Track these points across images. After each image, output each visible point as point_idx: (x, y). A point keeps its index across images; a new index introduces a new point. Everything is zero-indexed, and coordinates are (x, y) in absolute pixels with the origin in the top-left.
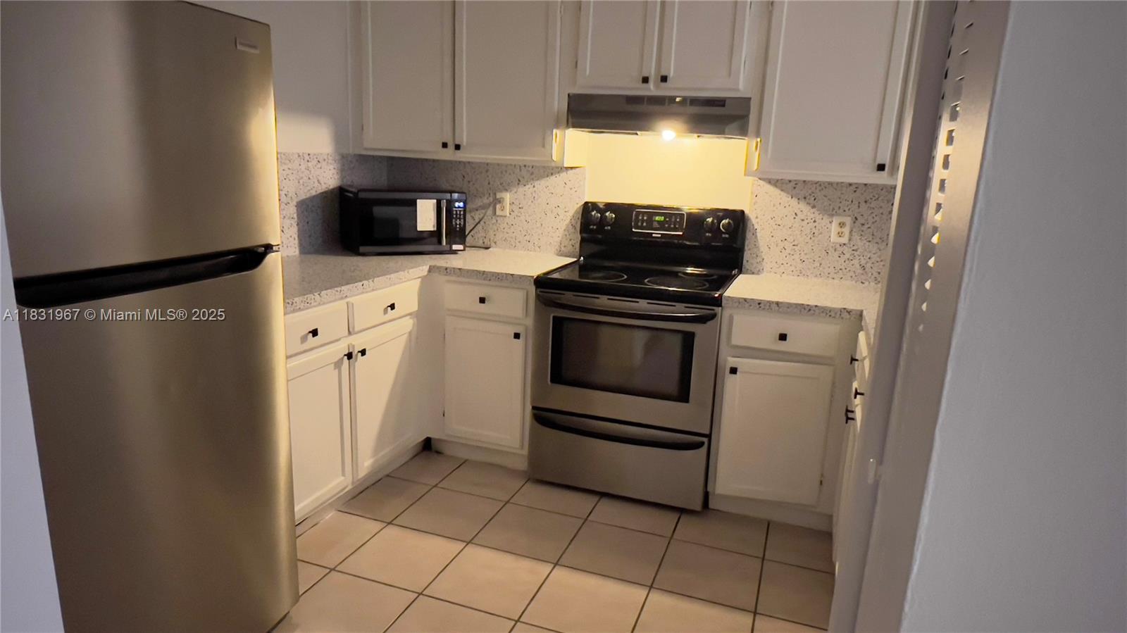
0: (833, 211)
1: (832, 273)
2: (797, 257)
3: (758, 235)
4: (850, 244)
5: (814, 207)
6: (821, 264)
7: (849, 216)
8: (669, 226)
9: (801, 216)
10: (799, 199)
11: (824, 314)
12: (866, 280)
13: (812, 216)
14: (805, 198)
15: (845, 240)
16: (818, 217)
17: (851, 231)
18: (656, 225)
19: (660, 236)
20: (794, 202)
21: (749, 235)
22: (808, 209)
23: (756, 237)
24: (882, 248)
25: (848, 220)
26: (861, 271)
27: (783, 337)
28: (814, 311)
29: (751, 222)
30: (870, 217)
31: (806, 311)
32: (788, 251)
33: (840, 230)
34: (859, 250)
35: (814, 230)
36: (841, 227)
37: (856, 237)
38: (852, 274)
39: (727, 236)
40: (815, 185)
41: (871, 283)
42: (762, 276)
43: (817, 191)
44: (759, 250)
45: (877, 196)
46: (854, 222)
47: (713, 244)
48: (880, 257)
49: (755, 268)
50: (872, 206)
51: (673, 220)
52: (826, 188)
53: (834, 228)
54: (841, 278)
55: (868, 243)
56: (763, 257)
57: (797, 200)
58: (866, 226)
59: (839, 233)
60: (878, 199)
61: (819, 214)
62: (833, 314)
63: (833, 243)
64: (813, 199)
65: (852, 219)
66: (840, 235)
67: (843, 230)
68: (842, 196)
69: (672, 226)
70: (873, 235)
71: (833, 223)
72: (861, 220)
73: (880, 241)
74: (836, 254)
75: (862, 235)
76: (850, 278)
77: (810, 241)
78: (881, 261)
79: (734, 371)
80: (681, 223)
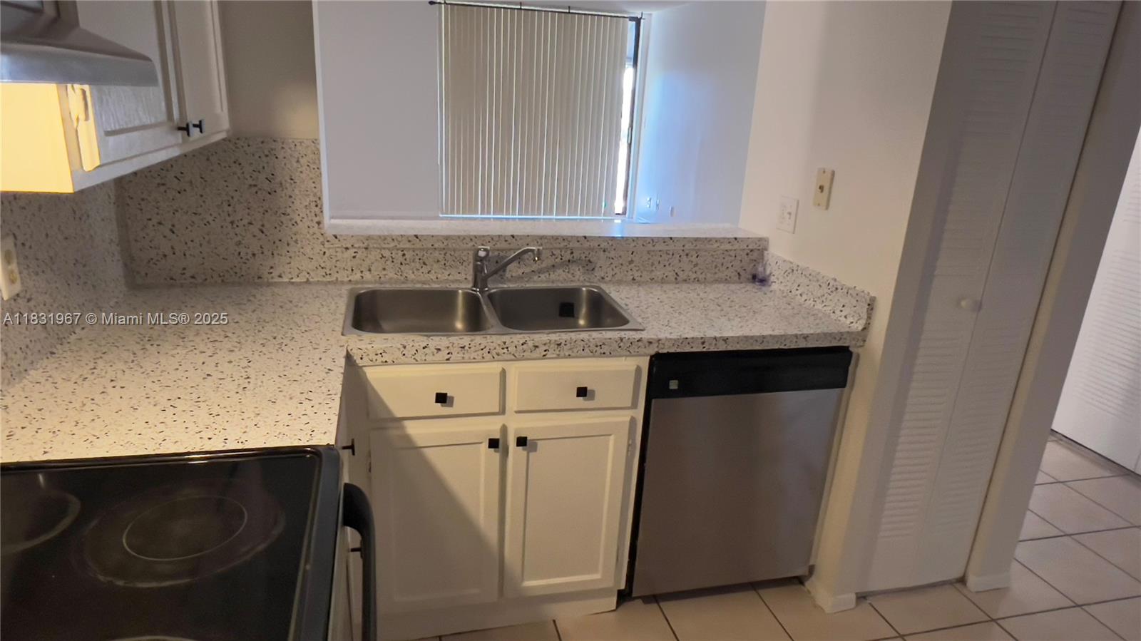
4: (23, 291)
17: (18, 266)
33: (9, 268)
34: (33, 296)
36: (9, 262)
58: (27, 246)
63: (7, 301)
70: (37, 260)
75: (28, 266)
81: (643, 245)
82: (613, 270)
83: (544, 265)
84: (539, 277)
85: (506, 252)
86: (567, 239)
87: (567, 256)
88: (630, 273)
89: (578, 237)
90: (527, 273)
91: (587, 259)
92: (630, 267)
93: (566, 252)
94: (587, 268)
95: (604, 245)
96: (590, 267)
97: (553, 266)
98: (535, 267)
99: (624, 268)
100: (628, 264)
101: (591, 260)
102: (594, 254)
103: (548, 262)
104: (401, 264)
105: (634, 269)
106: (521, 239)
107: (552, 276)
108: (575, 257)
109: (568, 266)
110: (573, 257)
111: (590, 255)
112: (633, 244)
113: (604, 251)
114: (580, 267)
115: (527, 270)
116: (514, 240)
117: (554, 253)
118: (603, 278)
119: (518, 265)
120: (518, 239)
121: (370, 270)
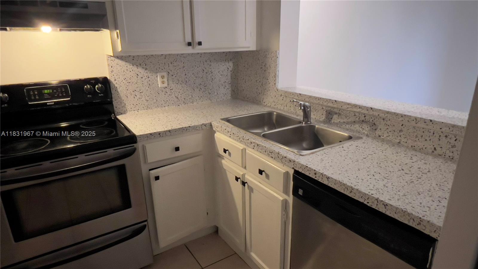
0: (156, 70)
1: (163, 104)
2: (143, 99)
3: (119, 90)
4: (169, 87)
5: (146, 69)
6: (157, 100)
7: (165, 72)
8: (58, 95)
9: (140, 76)
10: (137, 66)
11: (194, 130)
12: (180, 104)
13: (147, 75)
14: (140, 65)
15: (166, 85)
16: (149, 75)
17: (168, 80)
18: (46, 96)
19: (53, 103)
20: (135, 68)
21: (113, 92)
22: (143, 71)
23: (118, 92)
24: (183, 86)
25: (165, 74)
26: (177, 100)
27: (177, 149)
28: (189, 129)
29: (113, 83)
30: (175, 71)
31: (185, 131)
32: (138, 96)
33: (162, 80)
34: (174, 89)
35: (149, 83)
36: (163, 78)
37: (171, 82)
38: (173, 102)
39: (102, 95)
40: (144, 57)
41: (183, 105)
42: (127, 114)
43: (146, 60)
44: (121, 99)
45: (176, 60)
46: (168, 75)
47: (94, 101)
48: (183, 91)
49: (122, 110)
50: (175, 65)
51: (59, 91)
52: (150, 58)
53: (159, 79)
54: (168, 105)
55: (177, 85)
56: (125, 103)
57: (136, 66)
58: (174, 76)
59: (162, 82)
60: (176, 61)
61: (150, 73)
62: (198, 128)
63: (161, 88)
64: (145, 65)
65: (167, 74)
66: (163, 83)
67: (164, 80)
68: (159, 62)
69: (61, 95)
70: (178, 80)
71: (158, 77)
72: (171, 73)
73: (182, 83)
74: (163, 93)
75: (173, 81)
76: (172, 104)
77: (149, 89)
78: (185, 93)
79: (157, 178)
80: (67, 92)
81: (408, 121)
82: (388, 133)
83: (350, 120)
84: (346, 126)
85: (334, 109)
86: (362, 108)
87: (362, 118)
88: (399, 138)
89: (367, 108)
90: (341, 123)
91: (373, 122)
92: (399, 134)
93: (362, 115)
94: (372, 127)
95: (382, 115)
96: (374, 127)
97: (354, 122)
98: (345, 120)
99: (396, 133)
100: (398, 132)
101: (376, 123)
102: (377, 120)
103: (352, 119)
104: (296, 106)
105: (403, 136)
106: (339, 103)
107: (352, 128)
108: (367, 120)
109: (362, 123)
110: (365, 119)
111: (375, 120)
112: (401, 119)
113: (384, 120)
114: (369, 126)
115: (342, 121)
116: (336, 103)
117: (356, 114)
118: (380, 136)
119: (338, 117)
120: (338, 103)
121: (286, 106)
